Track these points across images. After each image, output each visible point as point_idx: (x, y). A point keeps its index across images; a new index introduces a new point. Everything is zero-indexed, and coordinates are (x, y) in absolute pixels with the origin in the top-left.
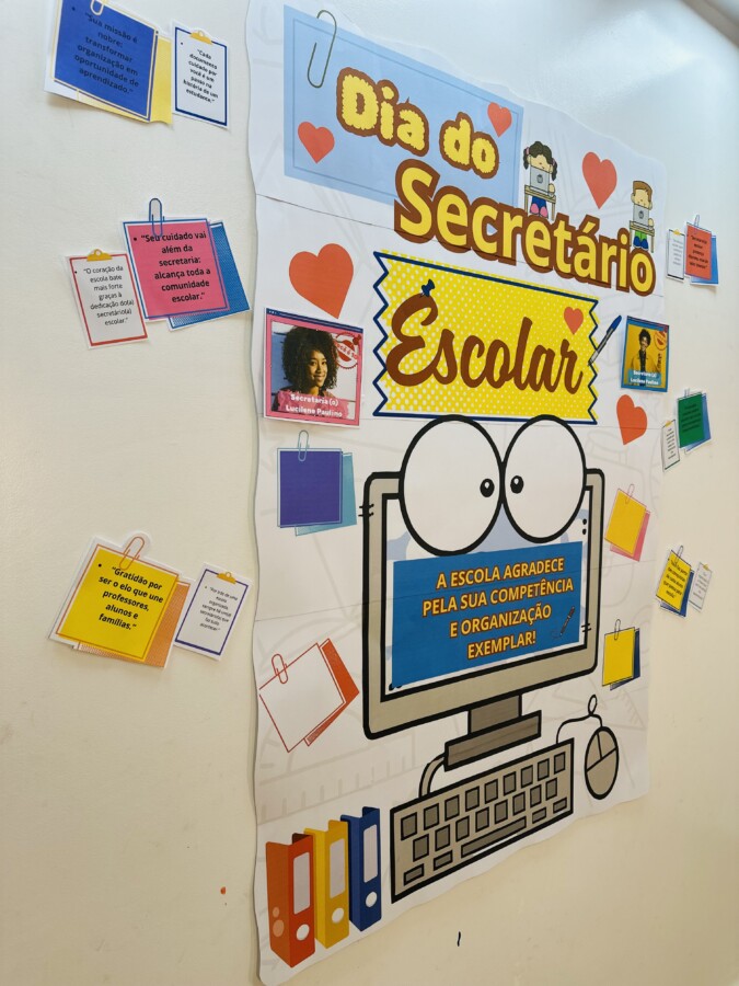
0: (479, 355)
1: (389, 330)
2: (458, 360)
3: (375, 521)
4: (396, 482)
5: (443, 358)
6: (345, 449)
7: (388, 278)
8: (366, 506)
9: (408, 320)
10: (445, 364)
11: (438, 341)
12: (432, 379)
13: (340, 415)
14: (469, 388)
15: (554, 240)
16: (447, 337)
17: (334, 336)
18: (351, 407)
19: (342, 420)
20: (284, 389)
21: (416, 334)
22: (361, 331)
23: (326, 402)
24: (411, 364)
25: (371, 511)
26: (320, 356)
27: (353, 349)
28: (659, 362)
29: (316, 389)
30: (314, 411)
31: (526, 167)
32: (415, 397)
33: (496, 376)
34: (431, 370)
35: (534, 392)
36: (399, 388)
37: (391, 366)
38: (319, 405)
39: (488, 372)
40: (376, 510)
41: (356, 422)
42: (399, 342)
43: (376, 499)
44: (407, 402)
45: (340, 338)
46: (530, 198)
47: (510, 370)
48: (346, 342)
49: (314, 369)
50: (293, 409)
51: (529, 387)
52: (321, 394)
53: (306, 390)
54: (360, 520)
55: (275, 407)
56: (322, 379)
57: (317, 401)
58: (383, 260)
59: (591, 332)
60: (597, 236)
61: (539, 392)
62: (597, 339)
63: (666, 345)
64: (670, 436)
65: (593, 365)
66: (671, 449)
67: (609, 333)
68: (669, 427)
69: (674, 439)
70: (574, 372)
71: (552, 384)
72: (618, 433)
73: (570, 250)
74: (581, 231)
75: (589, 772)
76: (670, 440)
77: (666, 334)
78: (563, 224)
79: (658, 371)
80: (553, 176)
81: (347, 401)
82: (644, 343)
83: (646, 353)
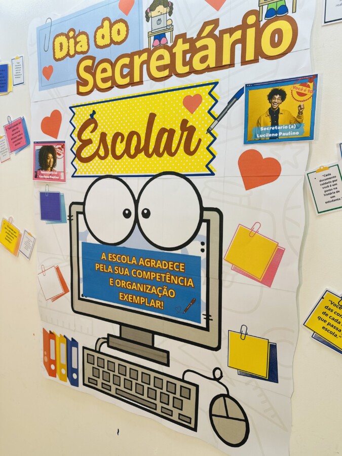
0: (121, 142)
1: (76, 139)
2: (110, 147)
3: (74, 223)
4: (82, 206)
5: (102, 147)
6: (61, 191)
7: (75, 116)
8: (70, 216)
10: (103, 150)
11: (99, 139)
12: (97, 158)
13: (58, 178)
14: (116, 160)
15: (173, 56)
16: (103, 135)
17: (55, 146)
18: (62, 174)
19: (59, 180)
20: (39, 170)
21: (88, 138)
22: (64, 142)
23: (53, 173)
24: (86, 153)
25: (72, 218)
26: (50, 155)
27: (62, 150)
28: (300, 113)
29: (50, 168)
30: (48, 177)
31: (148, 21)
32: (89, 167)
33: (132, 152)
34: (96, 153)
35: (158, 158)
37: (78, 155)
38: (50, 175)
39: (127, 151)
40: (74, 218)
41: (64, 180)
42: (81, 143)
43: (74, 213)
45: (56, 147)
46: (152, 38)
47: (141, 147)
48: (59, 148)
49: (49, 161)
50: (42, 177)
51: (154, 155)
52: (51, 170)
53: (46, 170)
54: (68, 221)
55: (36, 177)
56: (52, 164)
57: (50, 173)
58: (73, 109)
59: (210, 107)
60: (217, 33)
61: (162, 158)
62: (217, 111)
63: (312, 94)
64: (327, 181)
65: (212, 131)
66: (331, 194)
67: (231, 103)
68: (326, 172)
69: (336, 184)
70: (193, 140)
71: (173, 151)
72: (240, 181)
73: (188, 56)
74: (199, 37)
75: (213, 417)
76: (329, 184)
77: (311, 85)
78: (180, 41)
79: (298, 122)
80: (170, 13)
81: (60, 172)
82: (276, 101)
83: (279, 109)
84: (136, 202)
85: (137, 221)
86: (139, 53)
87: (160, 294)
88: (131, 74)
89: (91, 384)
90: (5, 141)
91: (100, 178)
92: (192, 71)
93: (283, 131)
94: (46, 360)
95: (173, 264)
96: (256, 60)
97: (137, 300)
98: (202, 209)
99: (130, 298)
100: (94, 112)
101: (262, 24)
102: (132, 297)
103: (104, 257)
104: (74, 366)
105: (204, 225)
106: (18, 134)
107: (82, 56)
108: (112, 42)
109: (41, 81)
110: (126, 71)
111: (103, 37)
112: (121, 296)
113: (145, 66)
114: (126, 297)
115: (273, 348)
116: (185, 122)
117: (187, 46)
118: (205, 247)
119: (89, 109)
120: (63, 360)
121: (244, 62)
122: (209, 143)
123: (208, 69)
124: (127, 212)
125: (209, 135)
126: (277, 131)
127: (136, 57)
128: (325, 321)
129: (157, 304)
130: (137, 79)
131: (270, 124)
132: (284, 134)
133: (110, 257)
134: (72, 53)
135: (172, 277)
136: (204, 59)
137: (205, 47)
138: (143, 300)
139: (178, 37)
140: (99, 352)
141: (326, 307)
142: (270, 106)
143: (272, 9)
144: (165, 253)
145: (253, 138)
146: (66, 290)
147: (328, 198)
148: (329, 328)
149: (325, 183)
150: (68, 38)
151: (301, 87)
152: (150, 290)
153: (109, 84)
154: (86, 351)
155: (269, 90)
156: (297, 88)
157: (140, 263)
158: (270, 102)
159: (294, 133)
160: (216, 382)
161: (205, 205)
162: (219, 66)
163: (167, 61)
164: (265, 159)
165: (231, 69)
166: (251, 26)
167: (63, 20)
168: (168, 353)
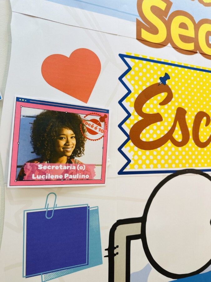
0: (207, 124)
2: (190, 129)
3: (119, 261)
6: (92, 204)
7: (131, 72)
9: (148, 102)
10: (180, 132)
11: (174, 116)
12: (169, 143)
16: (181, 114)
18: (98, 171)
19: (90, 181)
20: (31, 161)
22: (107, 111)
23: (74, 168)
25: (115, 252)
26: (69, 132)
27: (100, 125)
29: (65, 159)
30: (61, 177)
34: (169, 136)
36: (140, 152)
38: (67, 171)
40: (121, 251)
42: (140, 118)
43: (120, 242)
44: (148, 162)
48: (94, 121)
49: (62, 143)
50: (39, 177)
52: (69, 162)
54: (106, 261)
55: (20, 177)
57: (65, 168)
58: (128, 60)
81: (94, 166)
100: (167, 77)
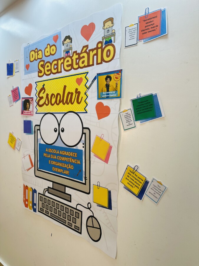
0: (54, 98)
1: (37, 96)
2: (50, 100)
3: (36, 134)
4: (39, 127)
5: (47, 100)
6: (32, 120)
7: (37, 86)
8: (35, 131)
9: (41, 93)
11: (46, 96)
12: (45, 105)
14: (52, 106)
15: (72, 60)
16: (47, 95)
18: (32, 112)
19: (31, 115)
21: (42, 96)
22: (33, 98)
24: (41, 102)
26: (28, 104)
28: (117, 86)
31: (63, 45)
32: (42, 109)
33: (58, 102)
34: (45, 103)
35: (67, 105)
36: (39, 108)
37: (38, 104)
38: (28, 112)
39: (56, 102)
40: (36, 132)
41: (33, 115)
42: (39, 98)
43: (36, 130)
45: (30, 100)
46: (65, 53)
47: (61, 100)
48: (31, 100)
49: (27, 106)
50: (24, 113)
52: (28, 110)
53: (26, 110)
54: (34, 134)
55: (22, 113)
56: (28, 108)
58: (36, 83)
59: (85, 83)
60: (88, 51)
61: (69, 105)
62: (88, 85)
63: (120, 78)
64: (127, 116)
65: (86, 94)
66: (129, 122)
67: (93, 81)
68: (127, 112)
69: (130, 117)
70: (80, 97)
71: (73, 102)
72: (96, 116)
73: (78, 60)
74: (81, 53)
75: (88, 227)
76: (128, 118)
77: (120, 74)
78: (75, 54)
79: (116, 90)
80: (71, 42)
81: (31, 111)
82: (108, 81)
83: (109, 85)
84: (59, 125)
85: (59, 133)
86: (60, 59)
87: (68, 168)
88: (57, 68)
89: (41, 211)
90: (11, 97)
91: (46, 114)
92: (79, 67)
93: (111, 94)
94: (24, 199)
95: (72, 154)
96: (101, 63)
97: (59, 170)
98: (83, 128)
99: (57, 170)
100: (44, 85)
101: (103, 47)
102: (57, 169)
103: (47, 150)
104: (35, 202)
105: (84, 135)
106: (16, 94)
107: (40, 60)
108: (51, 54)
109: (25, 70)
110: (56, 67)
111: (47, 52)
112: (53, 169)
113: (62, 65)
114: (55, 169)
115: (109, 192)
116: (77, 89)
117: (77, 56)
118: (84, 146)
119: (42, 83)
120: (31, 200)
121: (97, 64)
122: (85, 99)
123: (85, 67)
124: (56, 129)
125: (85, 95)
126: (108, 94)
127: (59, 61)
128: (128, 180)
129: (67, 173)
130: (59, 70)
131: (106, 91)
132: (111, 96)
133: (49, 150)
134: (36, 59)
135: (72, 159)
136: (83, 62)
137: (83, 57)
138: (61, 171)
139: (74, 52)
140: (45, 195)
141: (129, 173)
142: (106, 83)
143: (107, 41)
144: (69, 148)
145: (101, 97)
146: (32, 166)
147: (128, 124)
148: (130, 183)
149: (127, 117)
150: (35, 52)
151: (116, 75)
152: (64, 166)
153: (49, 72)
154: (40, 195)
155: (105, 76)
156: (115, 75)
157: (60, 153)
158: (106, 81)
159: (115, 95)
160: (89, 210)
161: (84, 127)
162: (89, 66)
163: (70, 63)
164: (105, 106)
165: (93, 66)
166: (100, 48)
167: (33, 44)
168: (70, 195)
